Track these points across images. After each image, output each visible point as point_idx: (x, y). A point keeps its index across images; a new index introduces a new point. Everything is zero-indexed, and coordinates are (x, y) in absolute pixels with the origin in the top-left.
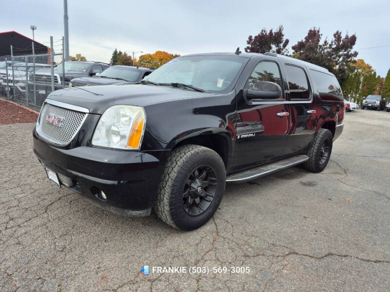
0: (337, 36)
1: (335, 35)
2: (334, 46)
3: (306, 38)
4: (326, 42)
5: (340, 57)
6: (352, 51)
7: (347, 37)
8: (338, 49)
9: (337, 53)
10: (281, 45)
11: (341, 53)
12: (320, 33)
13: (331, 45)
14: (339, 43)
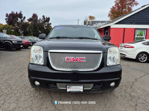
0: (44, 17)
1: (43, 17)
2: (43, 21)
3: (32, 17)
4: (40, 19)
5: (46, 24)
6: (49, 23)
7: (47, 18)
8: (44, 22)
9: (45, 23)
10: (23, 18)
11: (46, 23)
12: (37, 15)
13: (42, 20)
14: (44, 19)
